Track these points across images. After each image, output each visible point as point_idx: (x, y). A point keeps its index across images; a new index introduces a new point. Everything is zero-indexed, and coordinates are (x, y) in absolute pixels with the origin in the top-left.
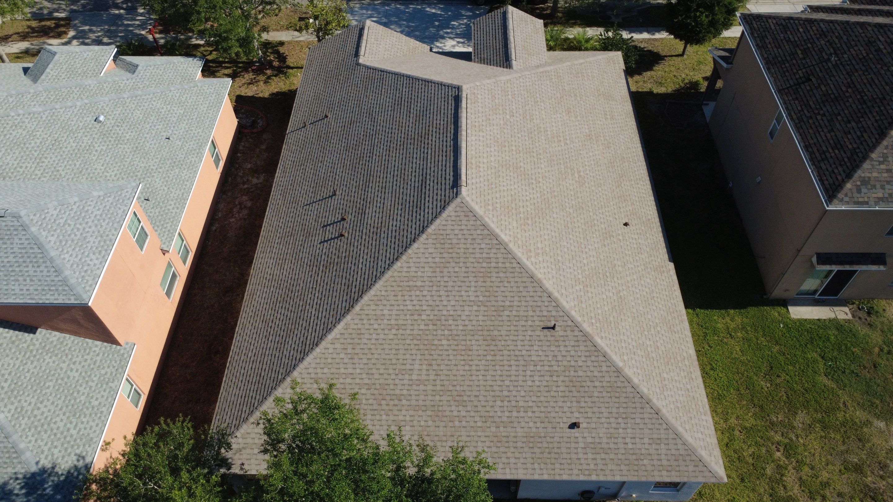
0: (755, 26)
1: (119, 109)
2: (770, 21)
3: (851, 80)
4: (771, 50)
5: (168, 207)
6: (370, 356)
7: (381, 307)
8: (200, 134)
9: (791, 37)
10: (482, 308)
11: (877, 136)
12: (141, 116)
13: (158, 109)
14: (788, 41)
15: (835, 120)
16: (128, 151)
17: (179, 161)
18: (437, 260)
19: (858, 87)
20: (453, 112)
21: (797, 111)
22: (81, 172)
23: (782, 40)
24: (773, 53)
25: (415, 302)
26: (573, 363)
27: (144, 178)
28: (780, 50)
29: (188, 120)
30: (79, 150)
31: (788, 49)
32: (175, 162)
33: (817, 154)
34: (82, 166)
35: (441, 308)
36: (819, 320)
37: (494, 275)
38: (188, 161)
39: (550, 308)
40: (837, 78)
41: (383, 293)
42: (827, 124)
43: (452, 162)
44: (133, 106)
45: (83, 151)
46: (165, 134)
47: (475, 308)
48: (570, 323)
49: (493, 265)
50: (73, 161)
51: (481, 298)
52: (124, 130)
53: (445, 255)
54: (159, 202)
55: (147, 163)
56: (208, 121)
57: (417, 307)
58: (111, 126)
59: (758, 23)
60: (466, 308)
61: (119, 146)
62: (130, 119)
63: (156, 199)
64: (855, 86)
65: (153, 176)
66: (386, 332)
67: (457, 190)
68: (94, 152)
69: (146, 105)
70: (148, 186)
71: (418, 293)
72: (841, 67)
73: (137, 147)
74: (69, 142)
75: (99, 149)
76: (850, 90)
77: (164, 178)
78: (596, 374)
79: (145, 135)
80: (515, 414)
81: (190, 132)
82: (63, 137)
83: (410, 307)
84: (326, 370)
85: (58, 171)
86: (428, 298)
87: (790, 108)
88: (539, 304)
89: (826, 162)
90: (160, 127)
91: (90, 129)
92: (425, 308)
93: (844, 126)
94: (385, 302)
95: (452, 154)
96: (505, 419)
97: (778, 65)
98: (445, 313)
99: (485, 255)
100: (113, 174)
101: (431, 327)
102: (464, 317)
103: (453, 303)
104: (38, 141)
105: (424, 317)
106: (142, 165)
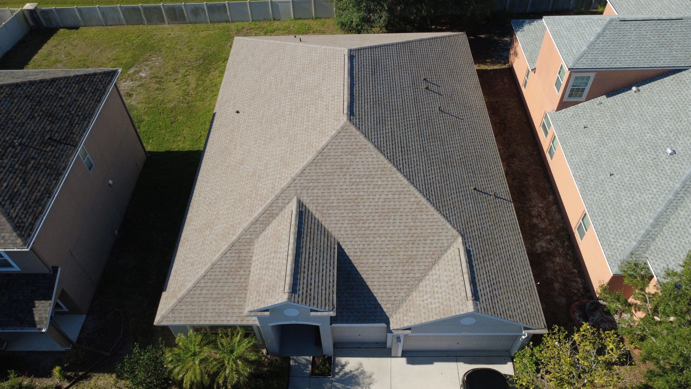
0: (30, 220)
1: (669, 172)
2: (14, 215)
3: (26, 120)
4: (45, 184)
5: (569, 132)
8: (592, 196)
9: (19, 185)
11: (57, 81)
12: (648, 178)
13: (642, 193)
14: (25, 182)
15: (66, 105)
16: (628, 148)
17: (588, 164)
19: (29, 113)
21: (81, 125)
22: (642, 115)
23: (29, 187)
24: (48, 180)
27: (600, 138)
28: (39, 179)
29: (612, 201)
30: (659, 126)
31: (34, 175)
32: (591, 161)
33: (98, 94)
34: (645, 119)
38: (583, 169)
40: (32, 128)
42: (73, 105)
44: (663, 182)
45: (656, 127)
46: (617, 177)
50: (654, 117)
52: (647, 159)
54: (577, 131)
55: (608, 148)
56: (596, 211)
58: (659, 155)
59: (25, 220)
61: (638, 147)
62: (653, 170)
63: (581, 132)
64: (30, 115)
65: (596, 143)
68: (648, 131)
69: (655, 190)
70: (593, 135)
72: (20, 134)
73: (626, 154)
74: (671, 126)
75: (648, 135)
76: (36, 115)
77: (587, 147)
79: (629, 166)
81: (601, 192)
82: (679, 126)
85: (655, 107)
87: (82, 130)
89: (98, 88)
90: (626, 179)
91: (670, 144)
93: (66, 98)
97: (54, 167)
100: (621, 127)
106: (610, 145)
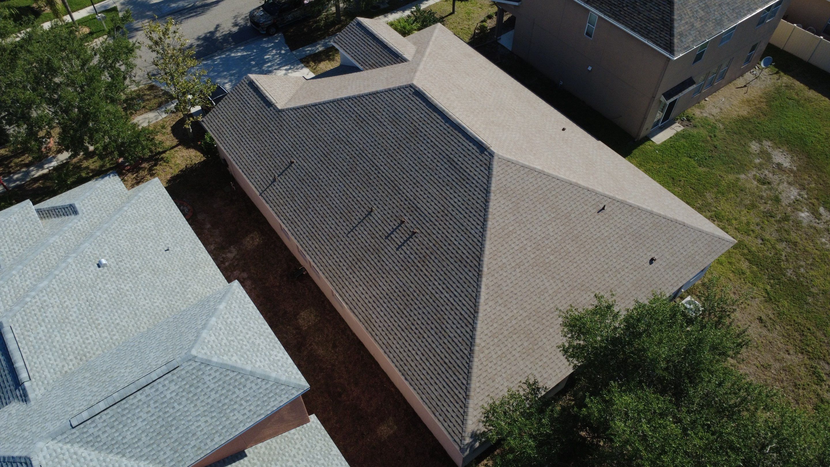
1: (106, 247)
6: (515, 297)
7: (499, 260)
8: (184, 233)
10: (558, 221)
11: (669, 5)
12: (128, 243)
13: (134, 231)
15: (636, 6)
16: (150, 276)
17: (194, 263)
18: (511, 206)
20: (424, 104)
21: (608, 11)
22: (136, 314)
25: (517, 243)
26: (627, 224)
27: (185, 291)
29: (164, 227)
30: (114, 298)
32: (192, 266)
33: (643, 31)
34: (131, 308)
35: (535, 236)
36: (671, 138)
37: (550, 195)
38: (200, 259)
39: (594, 197)
41: (494, 249)
42: (634, 11)
43: (462, 137)
44: (113, 239)
45: (118, 297)
46: (161, 248)
47: (554, 224)
48: (609, 200)
49: (545, 189)
50: (119, 309)
51: (553, 215)
52: (128, 262)
53: (513, 200)
55: (174, 278)
57: (521, 245)
60: (549, 227)
61: (139, 276)
62: (122, 250)
65: (190, 286)
66: (514, 273)
67: (487, 152)
69: (121, 232)
70: (194, 295)
71: (514, 235)
73: (153, 270)
74: (100, 297)
75: (127, 288)
77: (199, 282)
78: (642, 222)
79: (148, 257)
80: (619, 276)
81: (176, 236)
82: (90, 295)
83: (517, 248)
84: (495, 325)
85: (118, 324)
86: (523, 235)
87: (602, 10)
88: (586, 198)
89: (652, 33)
90: (151, 245)
91: (102, 275)
92: (525, 242)
93: (644, 7)
94: (499, 254)
95: (456, 132)
96: (616, 283)
98: (539, 238)
99: (536, 186)
101: (537, 253)
102: (552, 234)
103: (539, 229)
104: (75, 309)
105: (529, 249)
106: (173, 282)
